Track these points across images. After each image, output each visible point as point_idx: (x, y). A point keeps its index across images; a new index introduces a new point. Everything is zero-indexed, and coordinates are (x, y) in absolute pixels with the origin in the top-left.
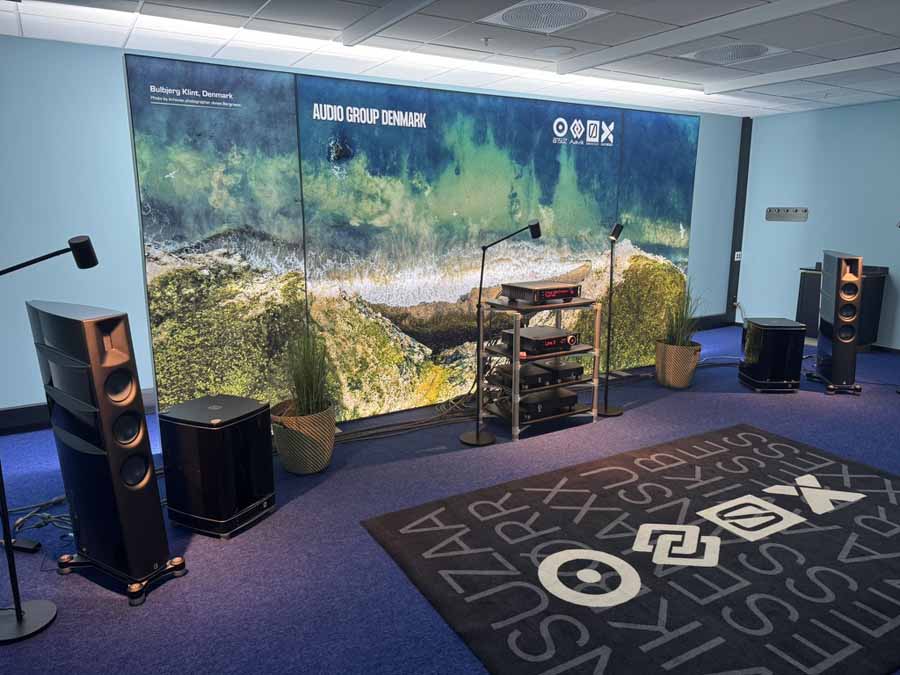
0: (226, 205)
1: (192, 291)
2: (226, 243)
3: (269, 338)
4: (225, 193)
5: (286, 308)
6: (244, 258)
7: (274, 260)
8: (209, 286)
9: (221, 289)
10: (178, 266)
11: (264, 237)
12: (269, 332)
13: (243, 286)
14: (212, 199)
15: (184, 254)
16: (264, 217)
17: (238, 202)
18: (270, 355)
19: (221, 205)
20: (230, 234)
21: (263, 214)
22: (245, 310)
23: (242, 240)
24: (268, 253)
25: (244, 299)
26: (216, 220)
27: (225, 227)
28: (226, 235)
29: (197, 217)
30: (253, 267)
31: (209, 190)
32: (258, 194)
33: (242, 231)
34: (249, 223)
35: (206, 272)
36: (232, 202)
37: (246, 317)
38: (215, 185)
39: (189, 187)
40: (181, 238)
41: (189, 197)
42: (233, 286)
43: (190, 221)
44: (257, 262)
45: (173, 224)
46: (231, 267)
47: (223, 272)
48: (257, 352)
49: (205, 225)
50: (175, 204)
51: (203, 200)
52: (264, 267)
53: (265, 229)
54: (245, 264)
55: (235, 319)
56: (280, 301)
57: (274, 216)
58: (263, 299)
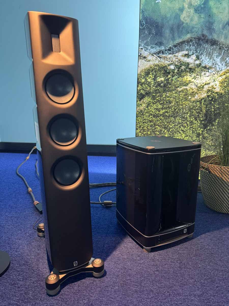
0: (192, 20)
1: (163, 79)
2: (187, 47)
3: (206, 115)
4: (192, 11)
5: (220, 95)
6: (198, 58)
7: (218, 60)
8: (173, 76)
9: (180, 79)
10: (157, 63)
12: (206, 111)
13: (195, 78)
14: (184, 17)
15: (161, 55)
16: (216, 29)
17: (200, 17)
18: (205, 126)
19: (188, 20)
22: (193, 94)
23: (199, 45)
24: (215, 55)
25: (193, 87)
26: (184, 31)
27: (189, 36)
29: (172, 30)
30: (203, 65)
31: (182, 10)
33: (199, 39)
34: (205, 32)
35: (172, 67)
36: (196, 18)
37: (193, 99)
38: (186, 6)
39: (170, 8)
40: (160, 44)
41: (168, 15)
42: (188, 78)
43: (167, 33)
44: (206, 61)
45: (156, 34)
46: (188, 64)
47: (183, 67)
48: (197, 124)
49: (176, 34)
50: (159, 20)
51: (177, 16)
52: (210, 65)
53: (215, 37)
54: (198, 62)
55: (186, 99)
56: (218, 89)
57: (224, 27)
58: (206, 87)
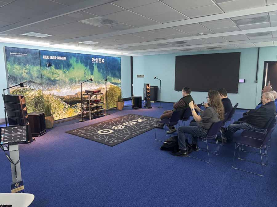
0: (26, 76)
1: (19, 94)
2: (26, 84)
3: (35, 103)
4: (26, 74)
5: (39, 97)
6: (30, 87)
7: (36, 87)
8: (22, 93)
9: (25, 93)
10: (16, 89)
11: (34, 82)
13: (30, 93)
14: (23, 75)
15: (17, 86)
16: (34, 78)
17: (28, 75)
18: (36, 107)
19: (25, 76)
20: (27, 82)
21: (33, 78)
22: (30, 98)
23: (29, 83)
24: (35, 85)
25: (30, 95)
26: (24, 79)
27: (26, 81)
28: (26, 82)
29: (20, 79)
30: (32, 89)
31: (22, 73)
32: (32, 74)
33: (29, 81)
34: (31, 80)
35: (22, 90)
36: (27, 76)
37: (30, 99)
38: (24, 72)
39: (18, 73)
40: (17, 83)
41: (18, 75)
42: (27, 93)
43: (18, 79)
44: (32, 88)
45: (15, 80)
46: (27, 89)
47: (25, 90)
48: (33, 106)
49: (21, 80)
50: (15, 76)
51: (21, 75)
52: (34, 88)
53: (34, 81)
54: (30, 88)
55: (28, 100)
56: (37, 96)
57: (36, 78)
58: (34, 95)
